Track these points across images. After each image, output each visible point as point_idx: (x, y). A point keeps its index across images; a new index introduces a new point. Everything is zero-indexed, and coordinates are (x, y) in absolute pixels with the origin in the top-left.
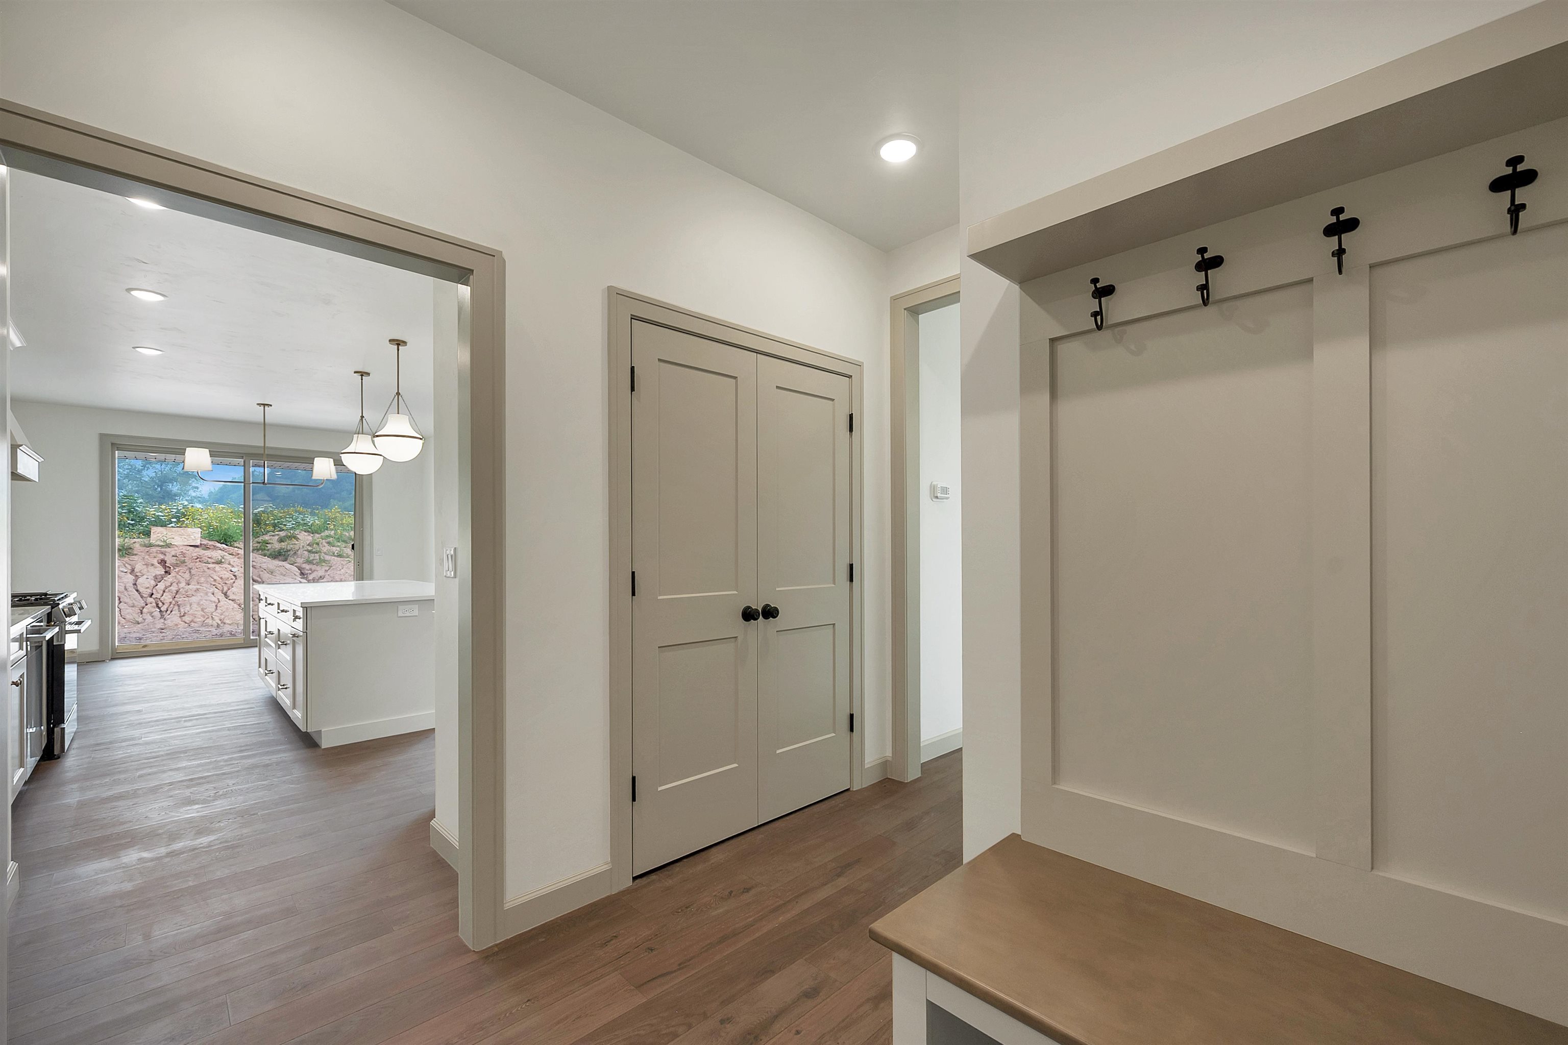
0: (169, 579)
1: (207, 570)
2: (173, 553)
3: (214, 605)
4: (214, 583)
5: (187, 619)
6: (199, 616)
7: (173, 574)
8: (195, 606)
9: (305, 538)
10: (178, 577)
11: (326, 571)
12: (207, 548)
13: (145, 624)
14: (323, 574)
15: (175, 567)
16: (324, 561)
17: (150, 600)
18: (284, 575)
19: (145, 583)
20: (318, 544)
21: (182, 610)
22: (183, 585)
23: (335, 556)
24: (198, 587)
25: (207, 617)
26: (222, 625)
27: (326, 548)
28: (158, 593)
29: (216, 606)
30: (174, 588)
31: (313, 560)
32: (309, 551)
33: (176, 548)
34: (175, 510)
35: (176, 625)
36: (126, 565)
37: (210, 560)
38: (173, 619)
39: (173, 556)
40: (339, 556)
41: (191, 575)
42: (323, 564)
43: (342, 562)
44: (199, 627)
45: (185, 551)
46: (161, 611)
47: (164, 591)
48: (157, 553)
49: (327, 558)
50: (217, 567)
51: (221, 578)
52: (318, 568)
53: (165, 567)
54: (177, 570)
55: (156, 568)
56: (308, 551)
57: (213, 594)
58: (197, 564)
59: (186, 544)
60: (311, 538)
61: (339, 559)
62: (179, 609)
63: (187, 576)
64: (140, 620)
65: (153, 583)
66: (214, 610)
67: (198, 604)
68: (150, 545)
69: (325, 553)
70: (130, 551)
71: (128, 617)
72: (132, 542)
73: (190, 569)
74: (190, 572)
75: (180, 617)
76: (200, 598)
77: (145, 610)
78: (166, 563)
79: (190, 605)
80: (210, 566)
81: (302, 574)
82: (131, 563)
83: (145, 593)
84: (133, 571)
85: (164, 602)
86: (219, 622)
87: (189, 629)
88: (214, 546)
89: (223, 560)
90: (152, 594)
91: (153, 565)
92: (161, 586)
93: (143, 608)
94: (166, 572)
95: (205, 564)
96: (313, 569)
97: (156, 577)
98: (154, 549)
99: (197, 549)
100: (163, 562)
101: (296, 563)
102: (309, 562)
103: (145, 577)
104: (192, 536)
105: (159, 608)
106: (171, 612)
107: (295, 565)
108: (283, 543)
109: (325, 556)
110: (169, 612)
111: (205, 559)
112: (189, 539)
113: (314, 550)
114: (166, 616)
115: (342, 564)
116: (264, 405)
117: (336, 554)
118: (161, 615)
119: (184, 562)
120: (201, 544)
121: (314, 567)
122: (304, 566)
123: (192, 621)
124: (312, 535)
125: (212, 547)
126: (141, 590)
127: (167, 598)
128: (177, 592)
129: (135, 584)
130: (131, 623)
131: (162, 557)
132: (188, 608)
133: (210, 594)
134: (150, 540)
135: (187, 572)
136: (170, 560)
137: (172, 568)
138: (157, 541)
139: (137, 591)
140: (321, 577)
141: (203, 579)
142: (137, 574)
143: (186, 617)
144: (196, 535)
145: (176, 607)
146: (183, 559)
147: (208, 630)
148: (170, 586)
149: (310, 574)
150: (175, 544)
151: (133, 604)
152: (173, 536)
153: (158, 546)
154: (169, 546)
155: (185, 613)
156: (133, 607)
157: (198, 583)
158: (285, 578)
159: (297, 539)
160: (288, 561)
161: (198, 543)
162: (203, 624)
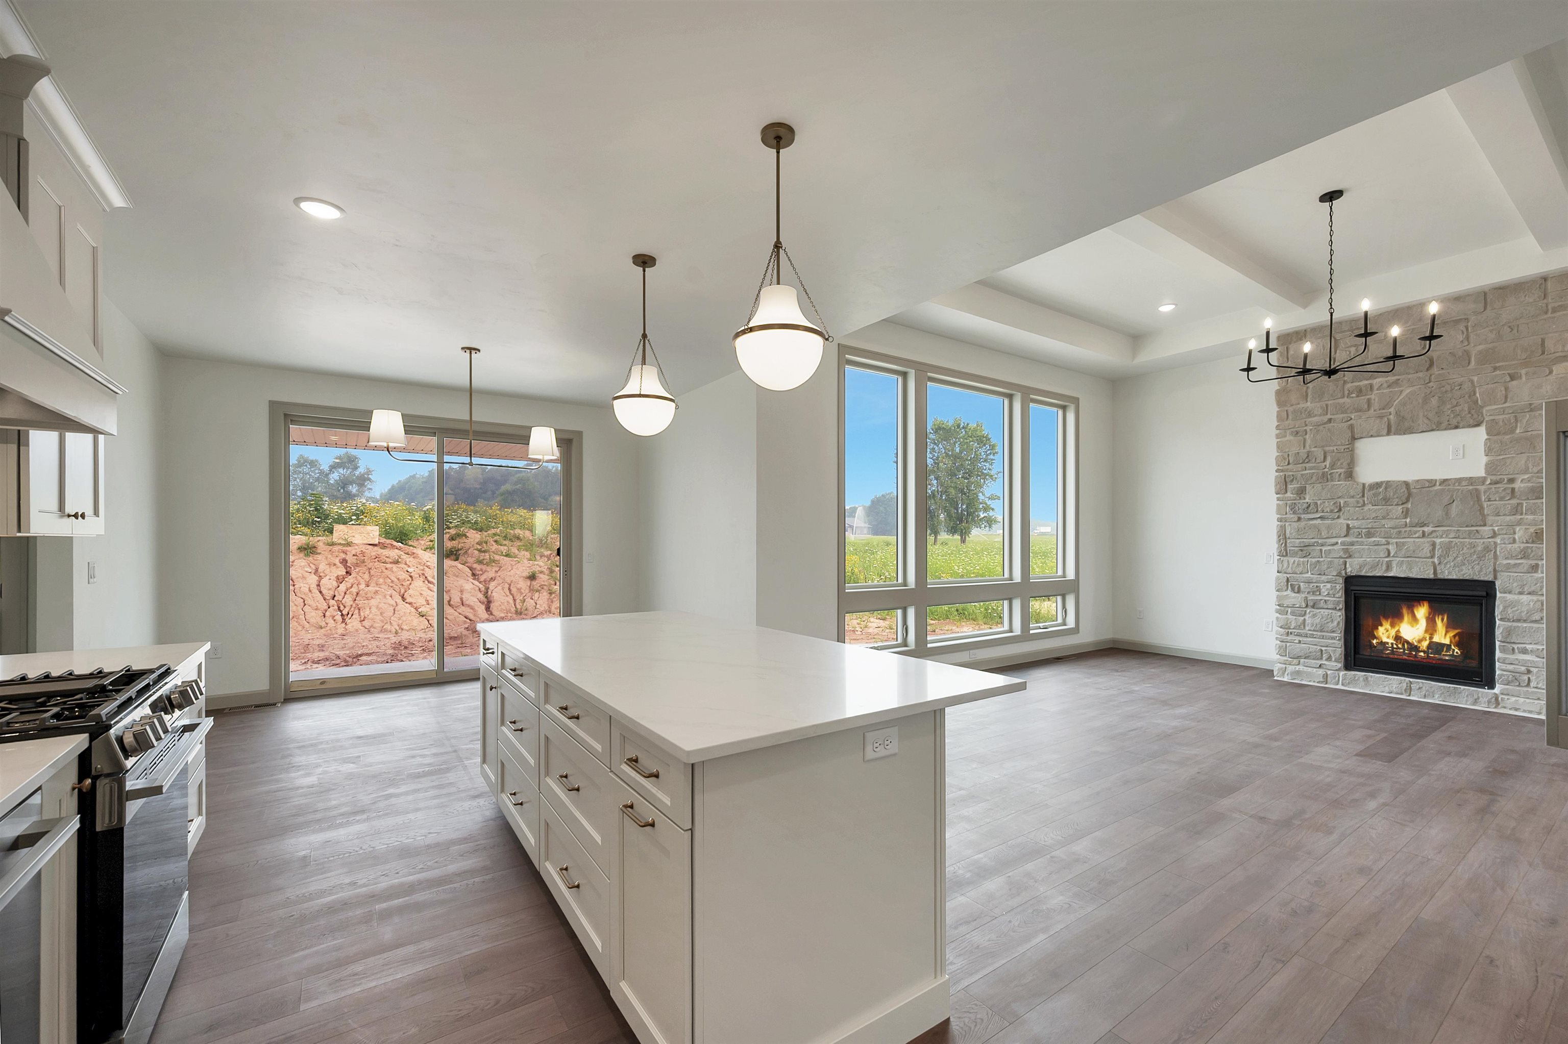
0: (350, 580)
1: (385, 570)
2: (354, 552)
3: (392, 608)
4: (391, 585)
5: (366, 623)
6: (378, 621)
7: (354, 575)
8: (374, 610)
9: (474, 536)
10: (359, 576)
11: (496, 572)
12: (383, 546)
13: (328, 628)
14: (494, 575)
15: (356, 567)
16: (494, 561)
17: (332, 602)
18: (457, 576)
19: (328, 583)
20: (486, 543)
21: (362, 614)
22: (362, 586)
23: (503, 556)
24: (378, 589)
25: (385, 622)
26: (400, 631)
27: (495, 547)
28: (340, 595)
29: (394, 610)
30: (354, 590)
31: (484, 559)
32: (480, 551)
33: (356, 547)
34: (355, 508)
35: (357, 630)
36: (311, 565)
37: (387, 560)
38: (353, 623)
39: (354, 555)
40: (507, 556)
41: (371, 576)
42: (493, 564)
43: (512, 563)
44: (379, 633)
45: (364, 550)
46: (342, 615)
47: (345, 593)
48: (339, 552)
49: (497, 557)
50: (394, 566)
51: (398, 579)
52: (489, 569)
53: (346, 567)
54: (357, 570)
55: (338, 568)
56: (477, 549)
57: (391, 597)
58: (376, 564)
59: (365, 542)
60: (479, 536)
61: (508, 559)
62: (359, 612)
63: (366, 576)
64: (323, 624)
65: (335, 584)
66: (392, 614)
67: (377, 607)
68: (333, 544)
69: (493, 552)
70: (314, 549)
71: (312, 621)
72: (316, 540)
73: (370, 569)
74: (369, 572)
75: (360, 621)
76: (379, 600)
77: (327, 614)
78: (347, 562)
79: (370, 609)
80: (388, 566)
81: (474, 575)
82: (316, 562)
83: (328, 594)
84: (317, 570)
85: (346, 605)
86: (398, 628)
87: (369, 636)
88: (392, 545)
89: (400, 560)
90: (335, 596)
91: (335, 565)
92: (343, 587)
93: (326, 611)
94: (347, 572)
95: (383, 564)
96: (484, 569)
97: (338, 578)
98: (336, 548)
99: (376, 547)
100: (344, 562)
101: (467, 563)
102: (480, 562)
103: (328, 577)
104: (371, 535)
105: (341, 611)
106: (352, 615)
107: (467, 565)
108: (454, 542)
109: (495, 555)
110: (349, 616)
111: (383, 558)
112: (369, 537)
113: (483, 549)
114: (348, 621)
115: (511, 565)
116: (471, 349)
117: (504, 554)
118: (343, 619)
119: (364, 562)
120: (379, 543)
121: (484, 567)
122: (475, 566)
123: (372, 626)
124: (480, 533)
125: (389, 546)
126: (324, 592)
127: (348, 600)
128: (357, 594)
129: (318, 585)
130: (314, 628)
131: (343, 556)
132: (367, 612)
133: (388, 597)
134: (332, 538)
135: (367, 572)
136: (351, 560)
137: (353, 569)
138: (339, 539)
139: (321, 592)
140: (492, 578)
141: (381, 580)
142: (321, 574)
143: (366, 621)
144: (374, 533)
145: (357, 611)
146: (363, 558)
147: (386, 636)
148: (351, 587)
149: (481, 575)
150: (355, 542)
151: (317, 606)
152: (353, 534)
153: (340, 544)
154: (349, 544)
155: (365, 617)
156: (316, 609)
157: (377, 585)
158: (458, 579)
159: (466, 537)
160: (459, 560)
161: (377, 542)
162: (383, 630)
